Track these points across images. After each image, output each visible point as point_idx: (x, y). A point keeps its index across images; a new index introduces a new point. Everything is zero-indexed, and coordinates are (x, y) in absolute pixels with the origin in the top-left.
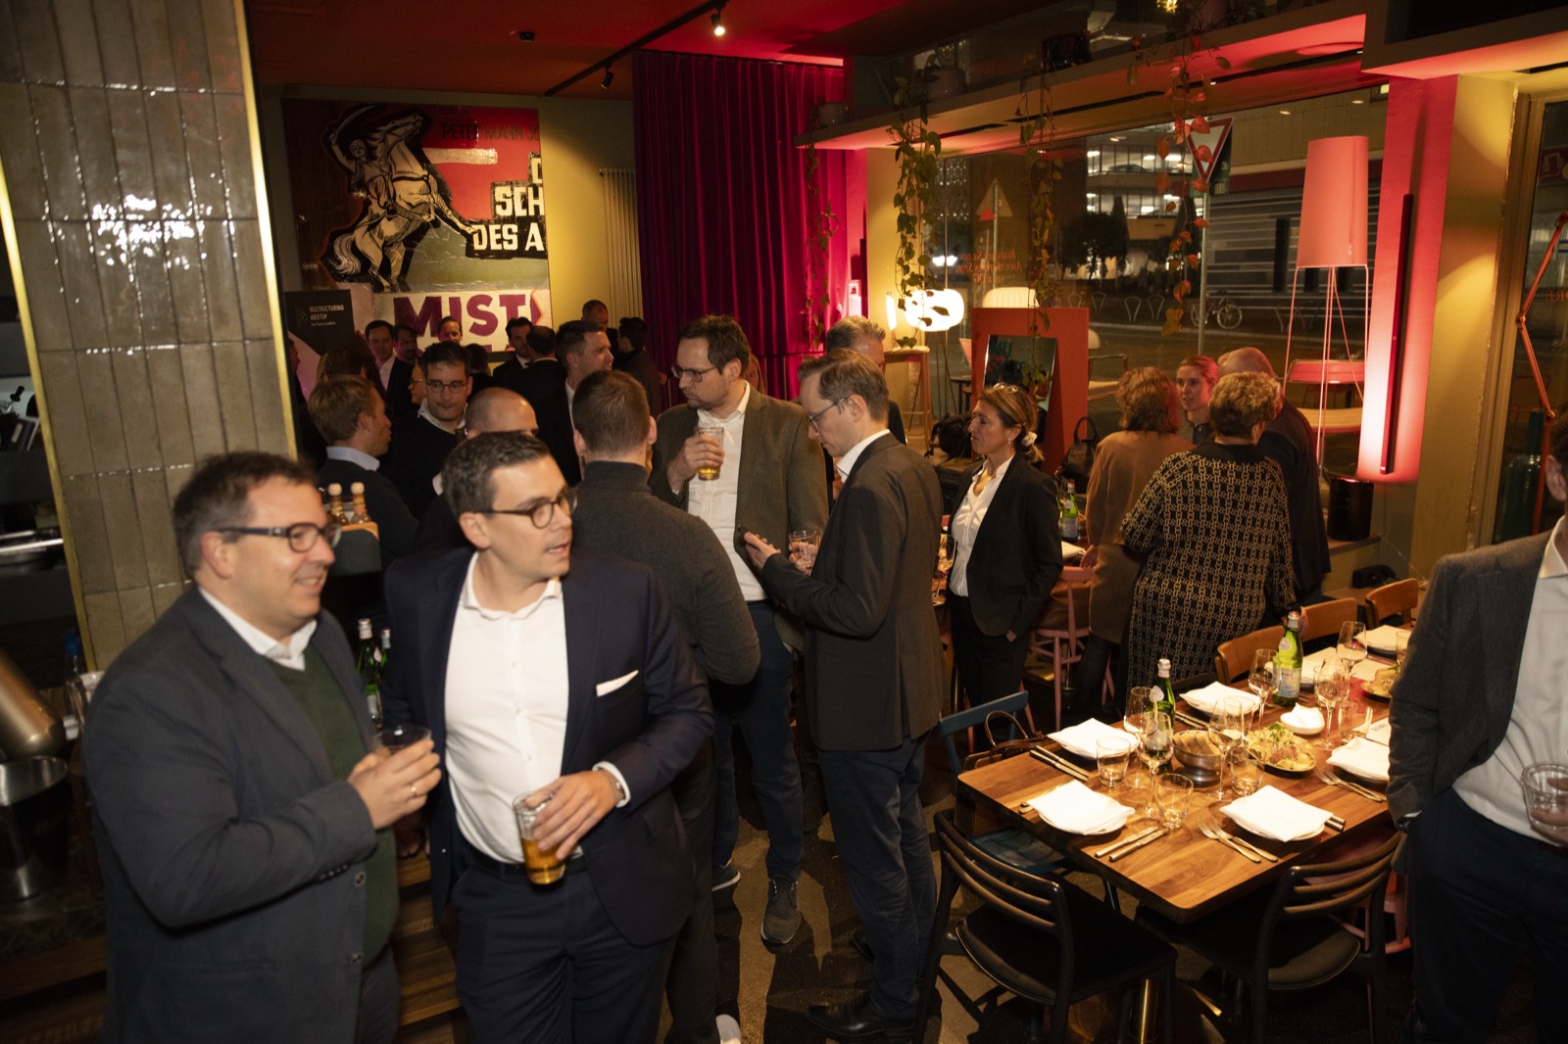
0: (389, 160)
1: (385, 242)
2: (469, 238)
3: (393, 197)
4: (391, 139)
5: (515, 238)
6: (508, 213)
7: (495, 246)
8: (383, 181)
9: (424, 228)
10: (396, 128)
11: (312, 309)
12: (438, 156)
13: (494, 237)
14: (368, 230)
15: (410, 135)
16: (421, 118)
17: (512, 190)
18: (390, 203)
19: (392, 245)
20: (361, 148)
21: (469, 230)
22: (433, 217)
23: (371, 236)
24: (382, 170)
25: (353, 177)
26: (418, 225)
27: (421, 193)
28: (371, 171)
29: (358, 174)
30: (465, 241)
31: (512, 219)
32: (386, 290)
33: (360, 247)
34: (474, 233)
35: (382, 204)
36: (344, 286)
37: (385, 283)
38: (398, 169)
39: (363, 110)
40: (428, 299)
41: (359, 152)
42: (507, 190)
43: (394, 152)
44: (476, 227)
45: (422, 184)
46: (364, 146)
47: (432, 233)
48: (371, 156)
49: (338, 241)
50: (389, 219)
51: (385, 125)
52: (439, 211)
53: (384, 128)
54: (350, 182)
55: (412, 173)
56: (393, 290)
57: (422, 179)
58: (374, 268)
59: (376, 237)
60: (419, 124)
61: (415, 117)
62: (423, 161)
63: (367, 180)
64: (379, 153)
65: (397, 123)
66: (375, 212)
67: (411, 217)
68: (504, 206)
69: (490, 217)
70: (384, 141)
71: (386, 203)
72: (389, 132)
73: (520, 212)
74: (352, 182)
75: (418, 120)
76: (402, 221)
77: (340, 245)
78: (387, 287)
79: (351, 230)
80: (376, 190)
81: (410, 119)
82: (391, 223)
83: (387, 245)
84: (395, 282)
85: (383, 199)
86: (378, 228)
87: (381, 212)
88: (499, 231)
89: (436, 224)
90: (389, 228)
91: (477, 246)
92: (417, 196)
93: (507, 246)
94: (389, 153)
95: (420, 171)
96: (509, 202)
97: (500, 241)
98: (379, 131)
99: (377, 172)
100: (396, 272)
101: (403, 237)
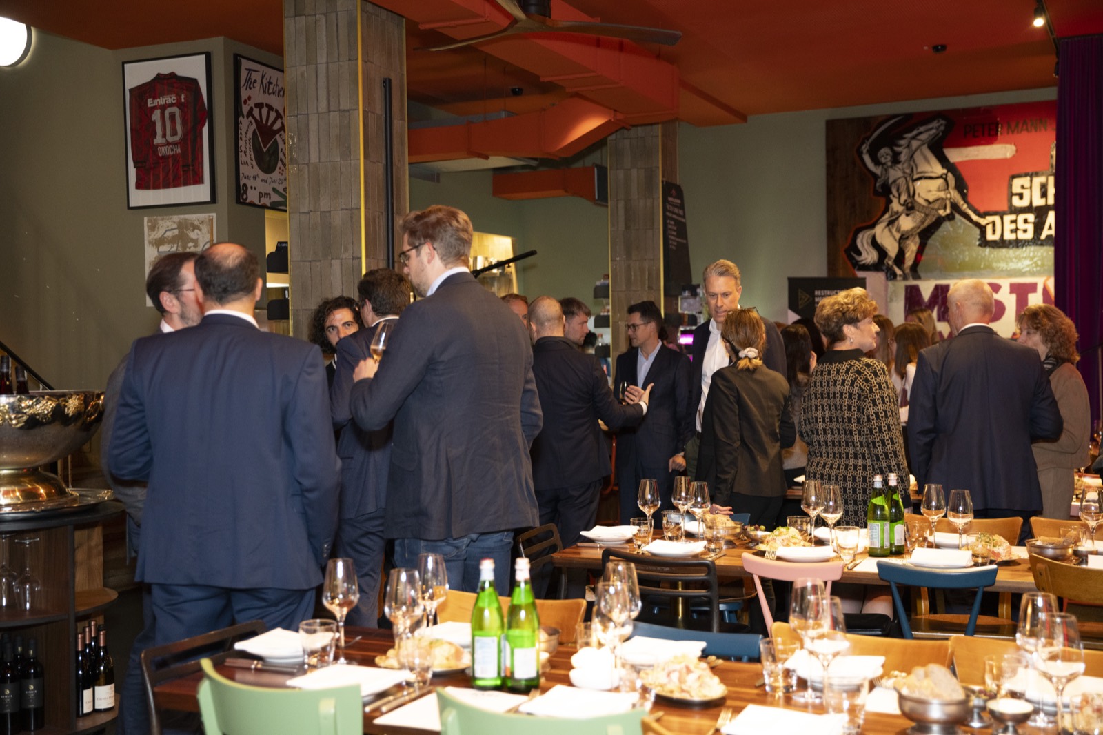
0: (912, 163)
1: (902, 235)
2: (983, 229)
3: (912, 196)
4: (915, 144)
5: (1030, 228)
6: (1025, 203)
7: (1008, 236)
8: (905, 181)
9: (939, 222)
10: (920, 133)
11: (817, 293)
12: (956, 155)
13: (1008, 226)
14: (888, 225)
15: (933, 139)
16: (943, 122)
17: (1031, 181)
18: (909, 200)
19: (907, 238)
20: (887, 155)
21: (983, 221)
22: (948, 211)
23: (890, 231)
24: (904, 172)
25: (879, 180)
26: (934, 219)
27: (939, 190)
28: (895, 174)
29: (883, 178)
30: (978, 231)
31: (1029, 209)
32: (898, 278)
33: (879, 240)
34: (988, 224)
35: (902, 202)
36: (860, 274)
37: (899, 272)
38: (919, 170)
39: (892, 122)
40: (937, 287)
41: (886, 158)
42: (1025, 181)
44: (990, 219)
45: (940, 181)
46: (891, 153)
48: (896, 160)
49: (860, 236)
50: (907, 215)
52: (955, 207)
53: (909, 135)
54: (875, 184)
55: (932, 172)
56: (905, 278)
57: (941, 177)
58: (890, 258)
60: (942, 128)
61: (939, 121)
62: (944, 161)
63: (890, 181)
64: (903, 157)
65: (922, 129)
66: (895, 210)
67: (927, 212)
68: (1021, 196)
69: (1005, 208)
70: (909, 146)
71: (906, 201)
72: (914, 138)
73: (1038, 202)
74: (878, 185)
75: (941, 125)
76: (919, 216)
77: (862, 239)
78: (900, 276)
79: (873, 226)
80: (898, 190)
81: (935, 124)
82: (909, 218)
83: (903, 238)
84: (907, 271)
85: (904, 197)
86: (896, 223)
87: (900, 209)
88: (1014, 222)
89: (950, 217)
90: (906, 223)
91: (990, 236)
92: (934, 193)
93: (1021, 236)
94: (912, 157)
95: (939, 170)
96: (1026, 193)
97: (1015, 231)
98: (904, 138)
99: (900, 174)
100: (909, 262)
101: (919, 230)
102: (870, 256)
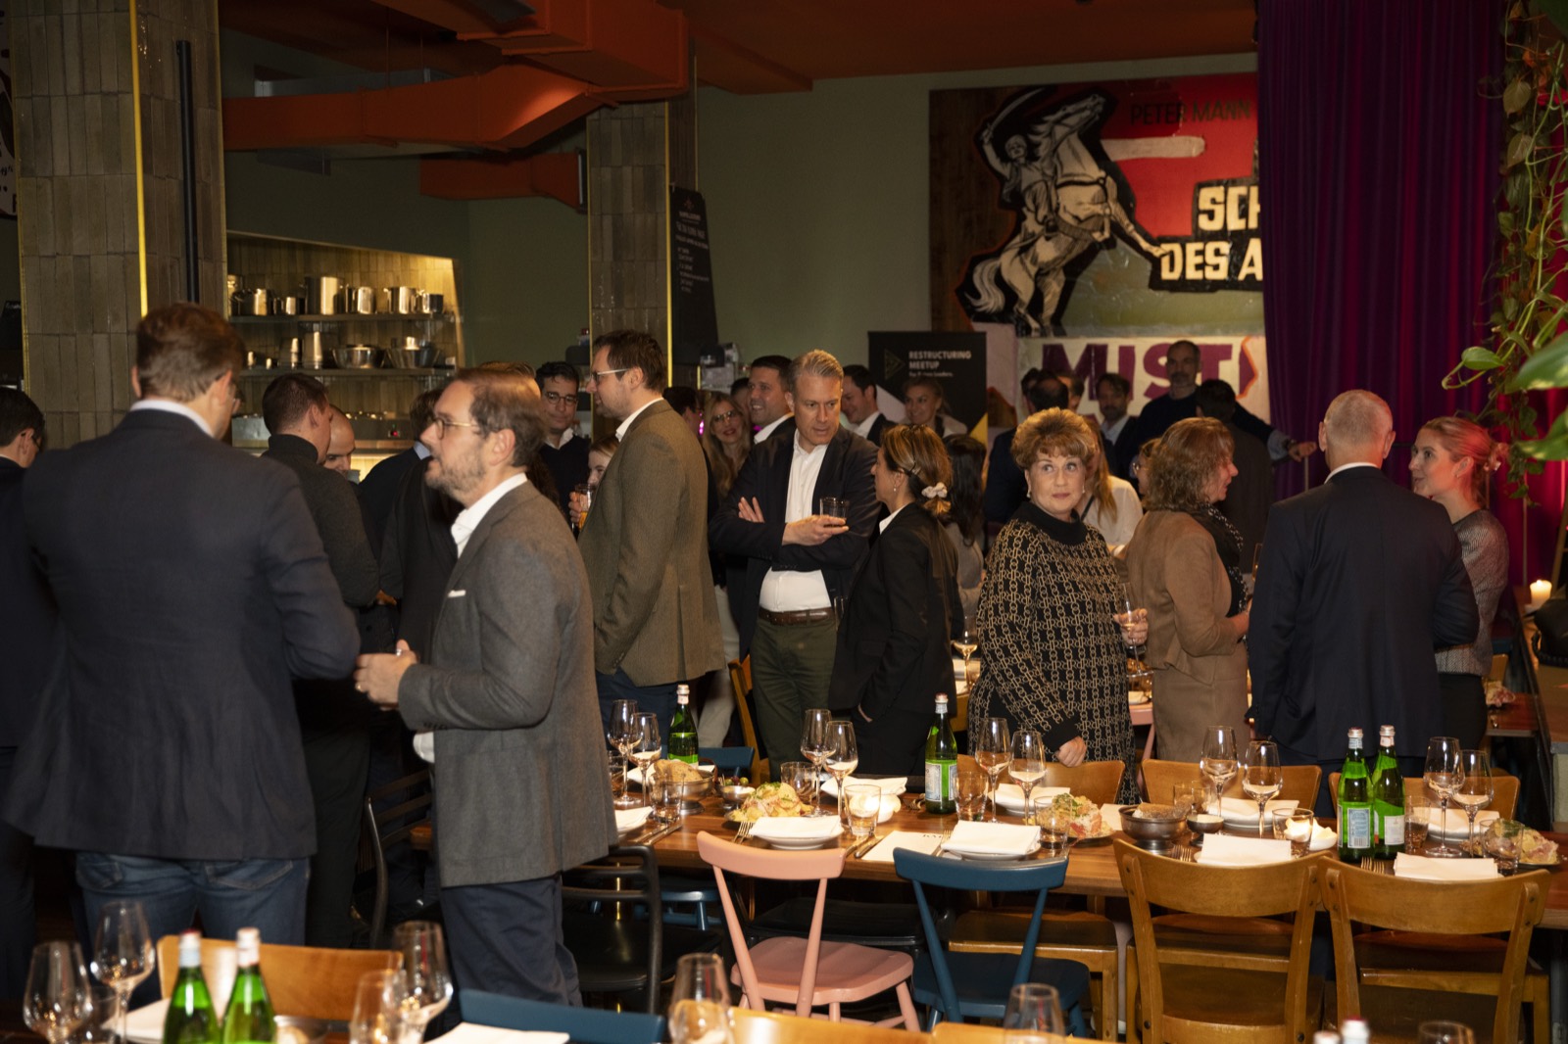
0: (1055, 160)
1: (1040, 269)
2: (1156, 263)
3: (1054, 210)
4: (1060, 131)
5: (1224, 262)
6: (1216, 225)
7: (1192, 274)
8: (1044, 188)
9: (1093, 250)
10: (1067, 116)
11: (912, 355)
12: (1119, 150)
13: (1193, 260)
14: (1019, 254)
15: (1085, 125)
16: (1101, 100)
17: (1226, 193)
18: (1051, 217)
19: (1047, 274)
20: (1019, 146)
21: (1156, 251)
22: (1107, 234)
23: (1022, 263)
24: (1044, 174)
25: (1007, 184)
26: (1086, 246)
27: (1094, 202)
28: (1030, 176)
29: (1013, 181)
31: (1221, 235)
32: (1033, 334)
33: (1006, 276)
34: (1163, 255)
35: (1040, 218)
36: (979, 327)
37: (1034, 324)
38: (1066, 171)
39: (1027, 96)
40: (1089, 348)
41: (1017, 152)
42: (1217, 192)
43: (1063, 150)
44: (1166, 247)
45: (1096, 189)
46: (1025, 144)
47: (1104, 256)
48: (1032, 156)
49: (979, 269)
50: (1048, 239)
51: (1054, 112)
52: (1116, 228)
53: (1051, 118)
54: (1001, 190)
55: (1084, 175)
56: (1043, 334)
57: (1096, 183)
59: (1028, 262)
60: (1100, 108)
61: (1095, 98)
62: (1101, 158)
63: (1024, 186)
64: (1042, 151)
65: (1070, 109)
66: (1030, 230)
67: (1077, 234)
68: (1211, 215)
69: (1188, 231)
70: (1050, 134)
71: (1045, 217)
72: (1058, 122)
73: (1235, 224)
74: (1005, 191)
75: (1098, 103)
76: (1065, 240)
77: (981, 274)
78: (1036, 330)
79: (997, 254)
80: (1034, 200)
81: (1089, 102)
82: (1050, 244)
83: (1041, 274)
84: (1047, 323)
85: (1043, 212)
86: (1031, 251)
87: (1038, 229)
88: (1201, 253)
89: (1109, 244)
90: (1046, 251)
91: (1166, 275)
92: (1087, 206)
93: (1211, 274)
94: (1055, 150)
95: (1094, 172)
96: (1219, 210)
97: (1200, 267)
98: (1043, 122)
99: (1036, 176)
100: (1049, 309)
101: (1064, 262)
102: (992, 300)
